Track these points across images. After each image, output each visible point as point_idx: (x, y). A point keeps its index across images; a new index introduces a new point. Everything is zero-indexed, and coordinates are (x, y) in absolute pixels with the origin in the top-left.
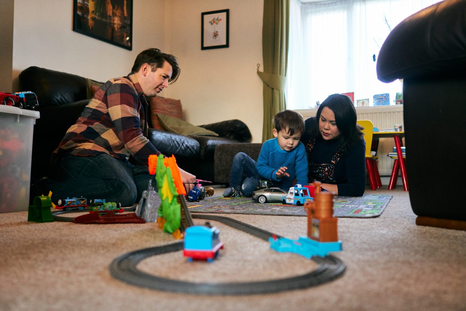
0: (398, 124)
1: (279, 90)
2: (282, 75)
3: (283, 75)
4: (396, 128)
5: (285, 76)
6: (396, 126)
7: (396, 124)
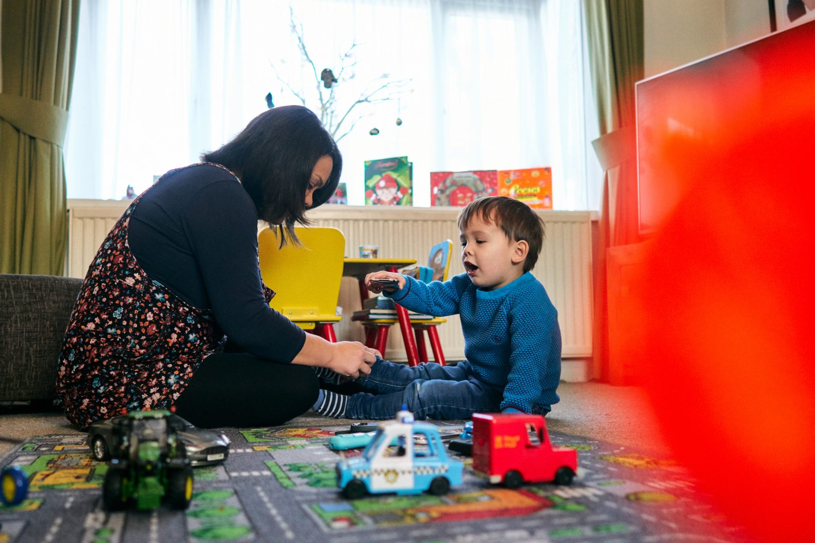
0: (369, 244)
1: (51, 144)
2: (60, 105)
3: (62, 107)
4: (366, 253)
5: (67, 109)
6: (365, 250)
7: (364, 244)
